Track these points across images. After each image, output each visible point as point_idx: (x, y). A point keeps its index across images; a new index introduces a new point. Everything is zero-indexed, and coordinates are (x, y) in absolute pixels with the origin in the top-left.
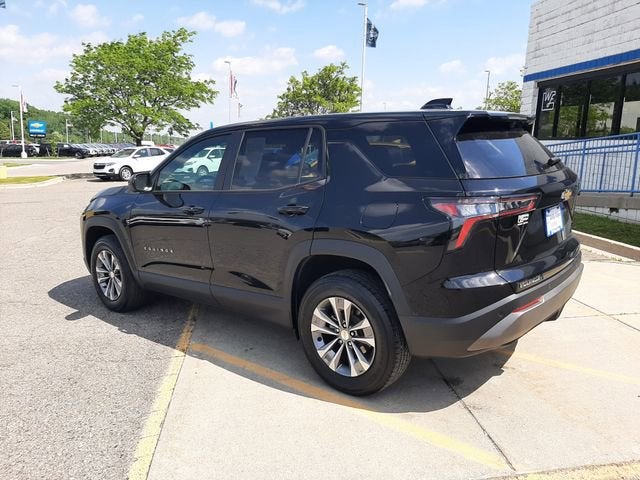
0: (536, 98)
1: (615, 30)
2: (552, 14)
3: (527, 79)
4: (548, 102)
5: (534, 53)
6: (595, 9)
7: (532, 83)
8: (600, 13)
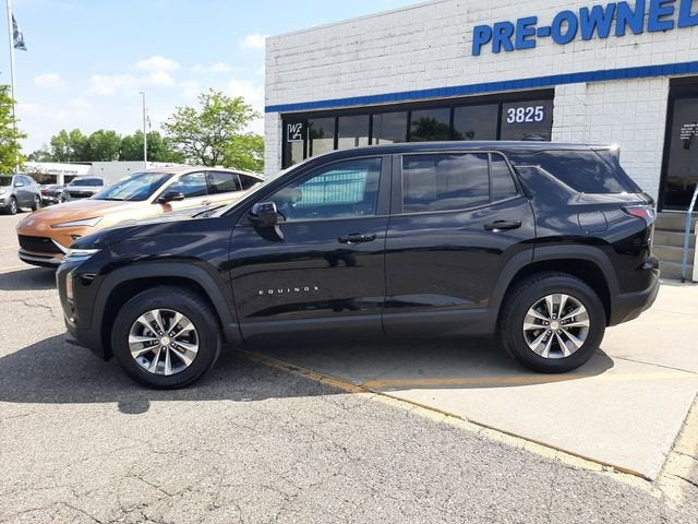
0: (281, 129)
1: (361, 75)
2: (292, 51)
3: (268, 109)
4: (293, 133)
5: (274, 84)
6: (339, 53)
7: (276, 115)
8: (345, 58)
